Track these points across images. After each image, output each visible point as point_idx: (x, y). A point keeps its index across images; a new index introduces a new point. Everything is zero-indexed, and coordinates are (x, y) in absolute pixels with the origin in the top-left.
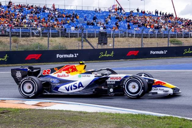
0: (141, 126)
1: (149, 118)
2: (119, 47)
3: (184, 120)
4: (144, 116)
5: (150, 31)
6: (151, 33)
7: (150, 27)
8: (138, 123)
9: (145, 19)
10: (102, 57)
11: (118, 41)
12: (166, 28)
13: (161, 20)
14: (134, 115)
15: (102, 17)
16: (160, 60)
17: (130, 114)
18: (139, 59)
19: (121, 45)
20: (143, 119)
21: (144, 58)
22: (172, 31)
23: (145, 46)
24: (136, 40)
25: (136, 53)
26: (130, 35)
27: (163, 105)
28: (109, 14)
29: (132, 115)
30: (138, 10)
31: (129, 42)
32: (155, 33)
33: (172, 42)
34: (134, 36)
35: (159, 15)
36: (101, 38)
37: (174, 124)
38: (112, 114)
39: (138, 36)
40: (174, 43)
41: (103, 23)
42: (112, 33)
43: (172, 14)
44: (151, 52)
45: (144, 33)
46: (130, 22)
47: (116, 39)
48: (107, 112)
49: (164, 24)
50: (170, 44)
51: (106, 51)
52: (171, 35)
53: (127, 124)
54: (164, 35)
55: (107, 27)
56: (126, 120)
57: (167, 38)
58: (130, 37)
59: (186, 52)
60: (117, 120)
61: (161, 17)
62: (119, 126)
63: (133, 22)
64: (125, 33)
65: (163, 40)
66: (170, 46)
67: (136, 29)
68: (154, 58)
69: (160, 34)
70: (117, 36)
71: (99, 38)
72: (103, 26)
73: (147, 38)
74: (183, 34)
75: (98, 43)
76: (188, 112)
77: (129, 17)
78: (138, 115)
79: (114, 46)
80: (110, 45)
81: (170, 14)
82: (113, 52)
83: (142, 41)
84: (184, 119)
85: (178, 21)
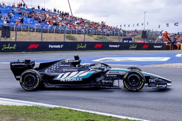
0: (33, 118)
1: (42, 109)
2: (21, 41)
3: (70, 111)
4: (37, 108)
5: (49, 27)
6: (50, 29)
7: (49, 23)
8: (31, 115)
9: (45, 15)
10: (5, 49)
11: (21, 35)
12: (62, 25)
13: (59, 18)
14: (29, 107)
15: (6, 11)
16: (57, 53)
17: (25, 106)
18: (39, 52)
19: (23, 38)
20: (36, 111)
21: (44, 51)
22: (67, 28)
23: (45, 40)
24: (37, 34)
25: (36, 46)
26: (32, 30)
27: (55, 96)
28: (13, 9)
29: (27, 107)
30: (39, 7)
31: (30, 36)
32: (54, 29)
33: (68, 38)
34: (35, 30)
35: (57, 13)
36: (4, 31)
37: (62, 115)
38: (9, 106)
39: (39, 31)
40: (70, 38)
41: (7, 17)
42: (15, 27)
43: (68, 13)
44: (50, 46)
45: (44, 28)
46: (32, 18)
47: (18, 33)
48: (5, 104)
49: (61, 21)
50: (65, 39)
51: (9, 44)
52: (67, 31)
53: (22, 115)
54: (61, 30)
55: (10, 21)
56: (21, 112)
57: (63, 34)
58: (31, 31)
59: (79, 47)
60: (13, 112)
61: (58, 15)
62: (13, 118)
63: (34, 18)
64: (27, 28)
65: (60, 35)
66: (65, 41)
67: (37, 25)
68: (52, 52)
69: (58, 30)
70: (20, 30)
71: (2, 31)
72: (7, 20)
73: (47, 33)
74: (77, 30)
75: (1, 36)
76: (75, 103)
77: (30, 13)
78: (32, 107)
79: (16, 39)
80: (13, 38)
81: (67, 13)
82: (15, 44)
83: (42, 36)
84: (71, 109)
85: (72, 19)
